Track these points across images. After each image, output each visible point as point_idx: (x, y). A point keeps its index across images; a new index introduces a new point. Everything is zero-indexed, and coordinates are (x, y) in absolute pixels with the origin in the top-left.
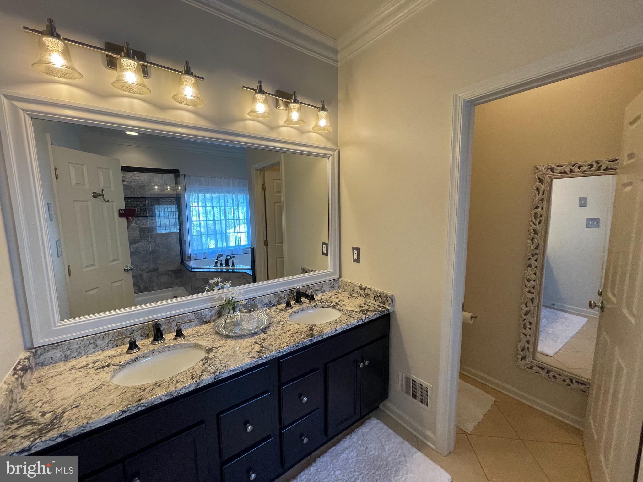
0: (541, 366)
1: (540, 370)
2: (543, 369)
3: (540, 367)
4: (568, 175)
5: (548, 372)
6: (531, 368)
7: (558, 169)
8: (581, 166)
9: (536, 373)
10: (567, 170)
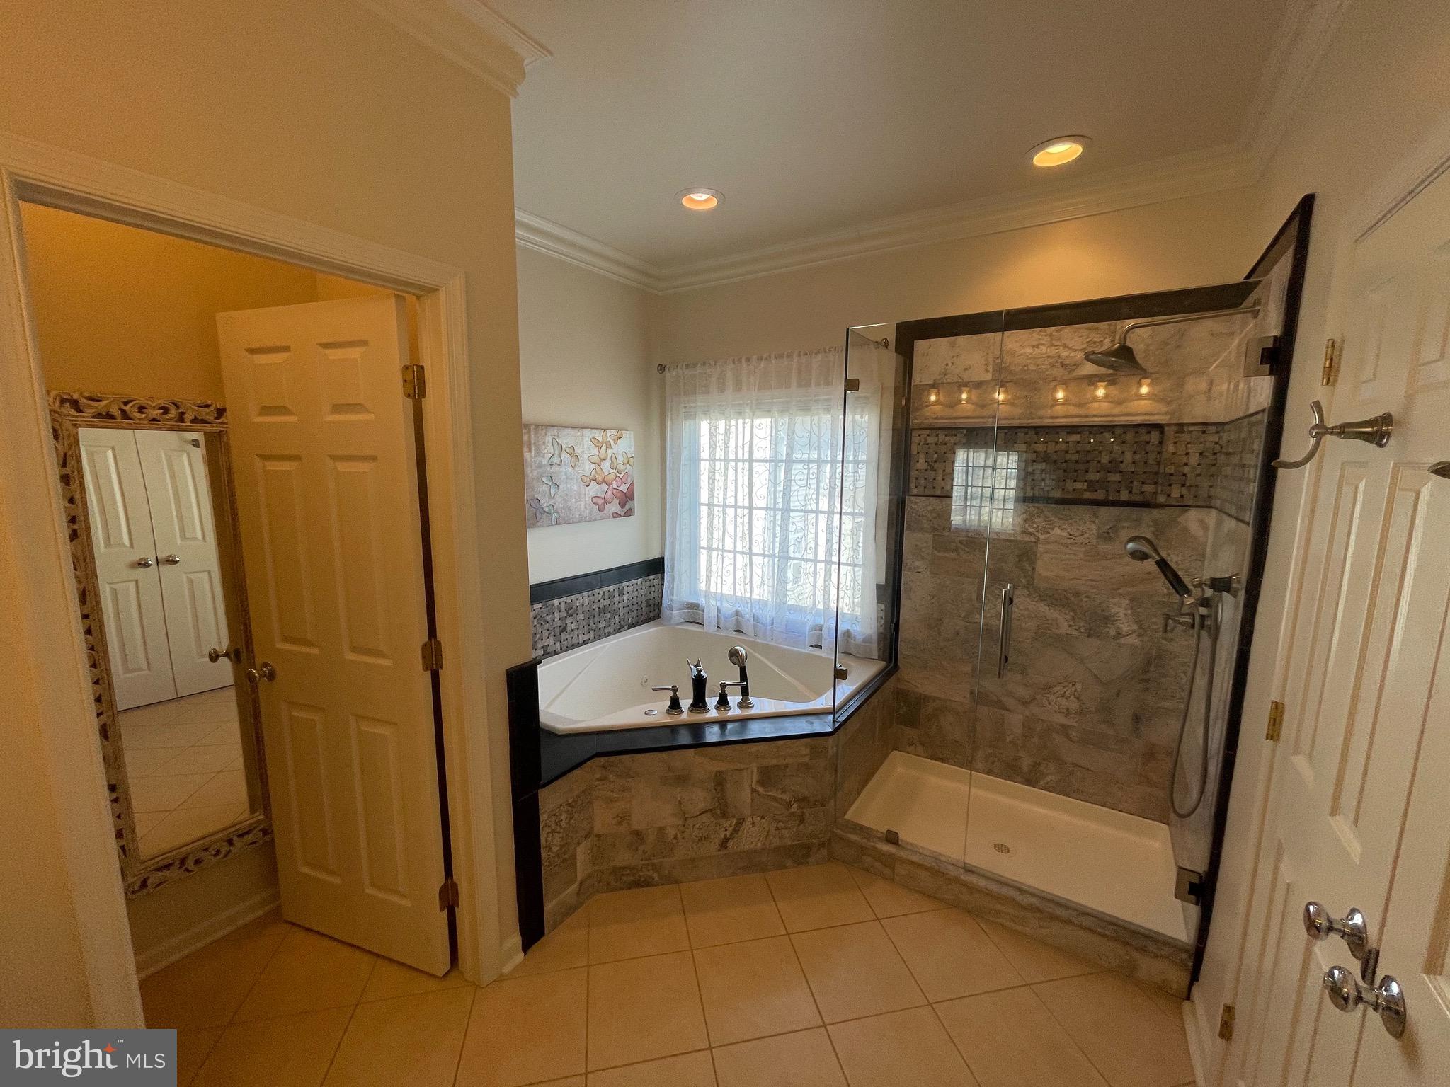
0: (165, 863)
1: (166, 873)
2: (168, 867)
3: (160, 869)
4: (120, 422)
5: (183, 861)
6: (144, 884)
7: (91, 407)
8: (144, 408)
9: (158, 885)
10: (115, 410)
